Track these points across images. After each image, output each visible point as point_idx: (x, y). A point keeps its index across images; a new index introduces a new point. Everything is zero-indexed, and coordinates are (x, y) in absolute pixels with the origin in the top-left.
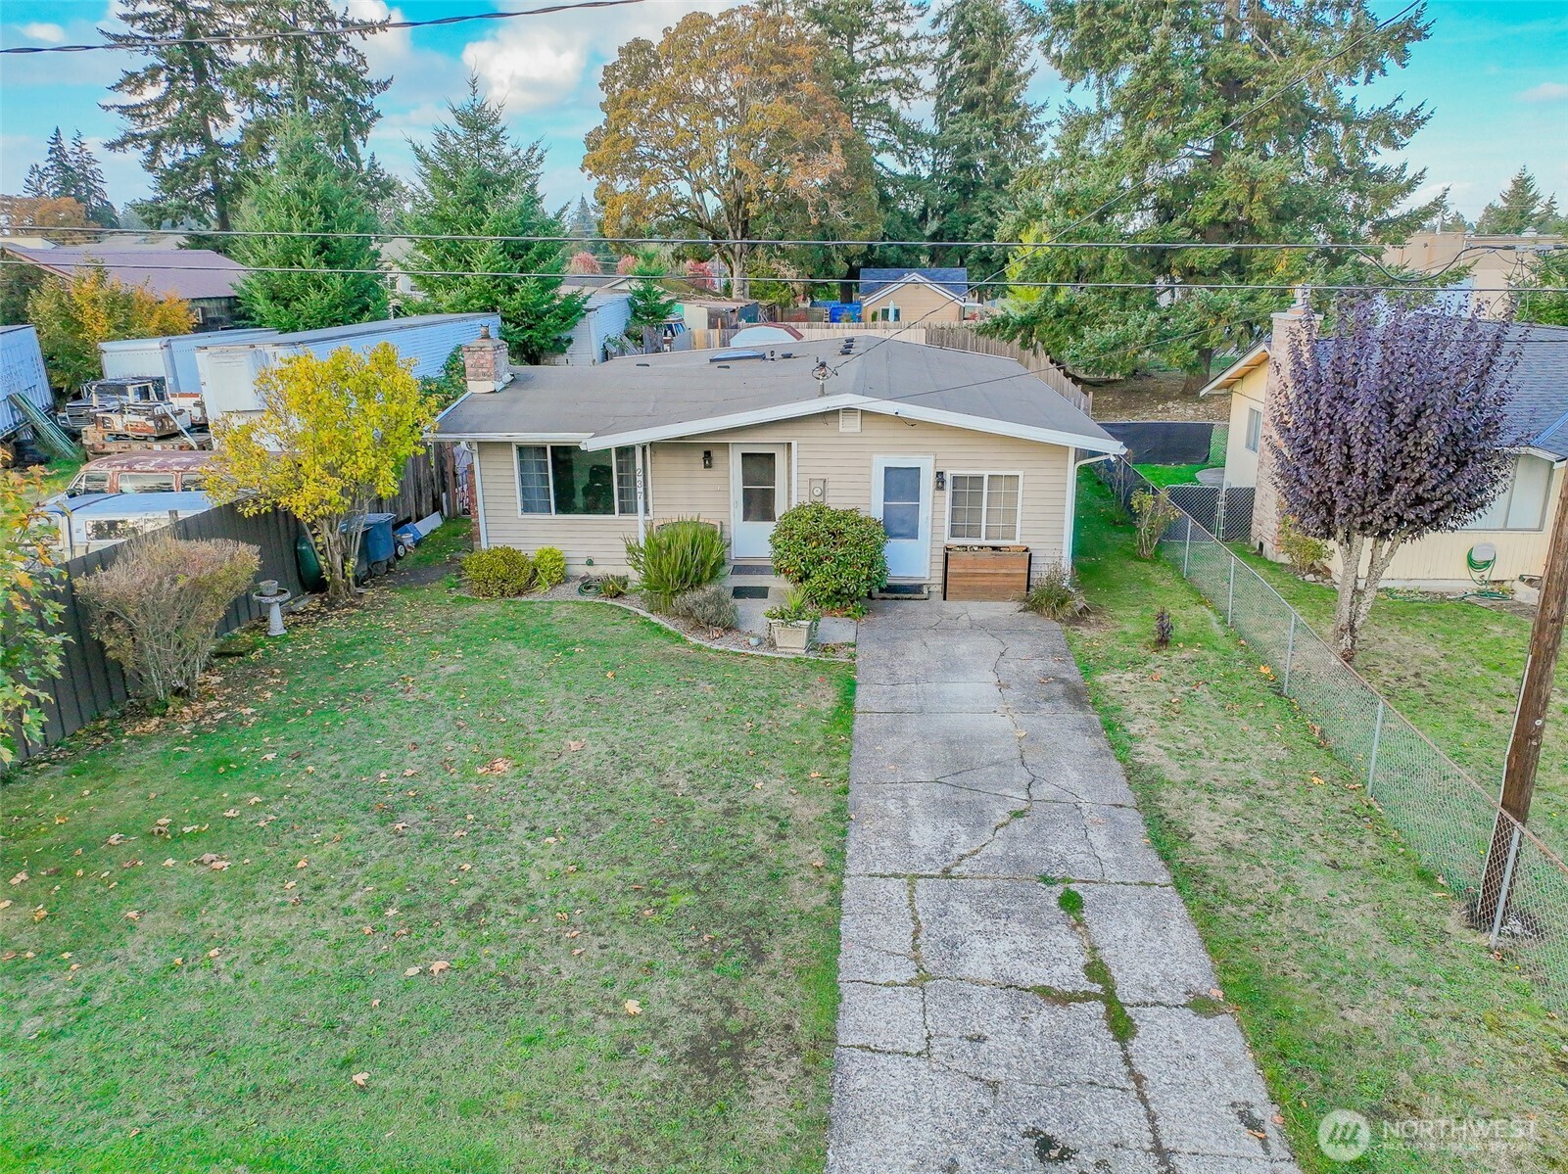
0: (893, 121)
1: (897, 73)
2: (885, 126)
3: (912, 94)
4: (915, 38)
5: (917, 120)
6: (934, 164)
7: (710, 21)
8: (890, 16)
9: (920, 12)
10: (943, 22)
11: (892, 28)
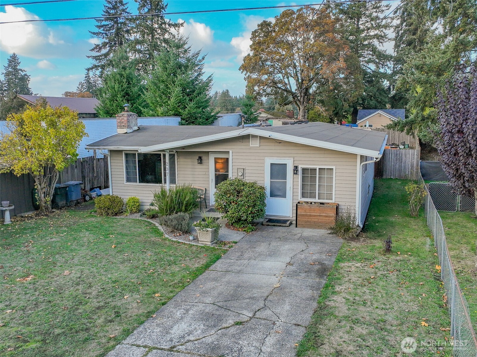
0: (374, 50)
1: (377, 32)
2: (371, 53)
3: (384, 40)
4: (385, 18)
5: (385, 50)
6: (394, 68)
7: (293, 13)
8: (375, 10)
9: (387, 8)
10: (398, 12)
11: (375, 14)
